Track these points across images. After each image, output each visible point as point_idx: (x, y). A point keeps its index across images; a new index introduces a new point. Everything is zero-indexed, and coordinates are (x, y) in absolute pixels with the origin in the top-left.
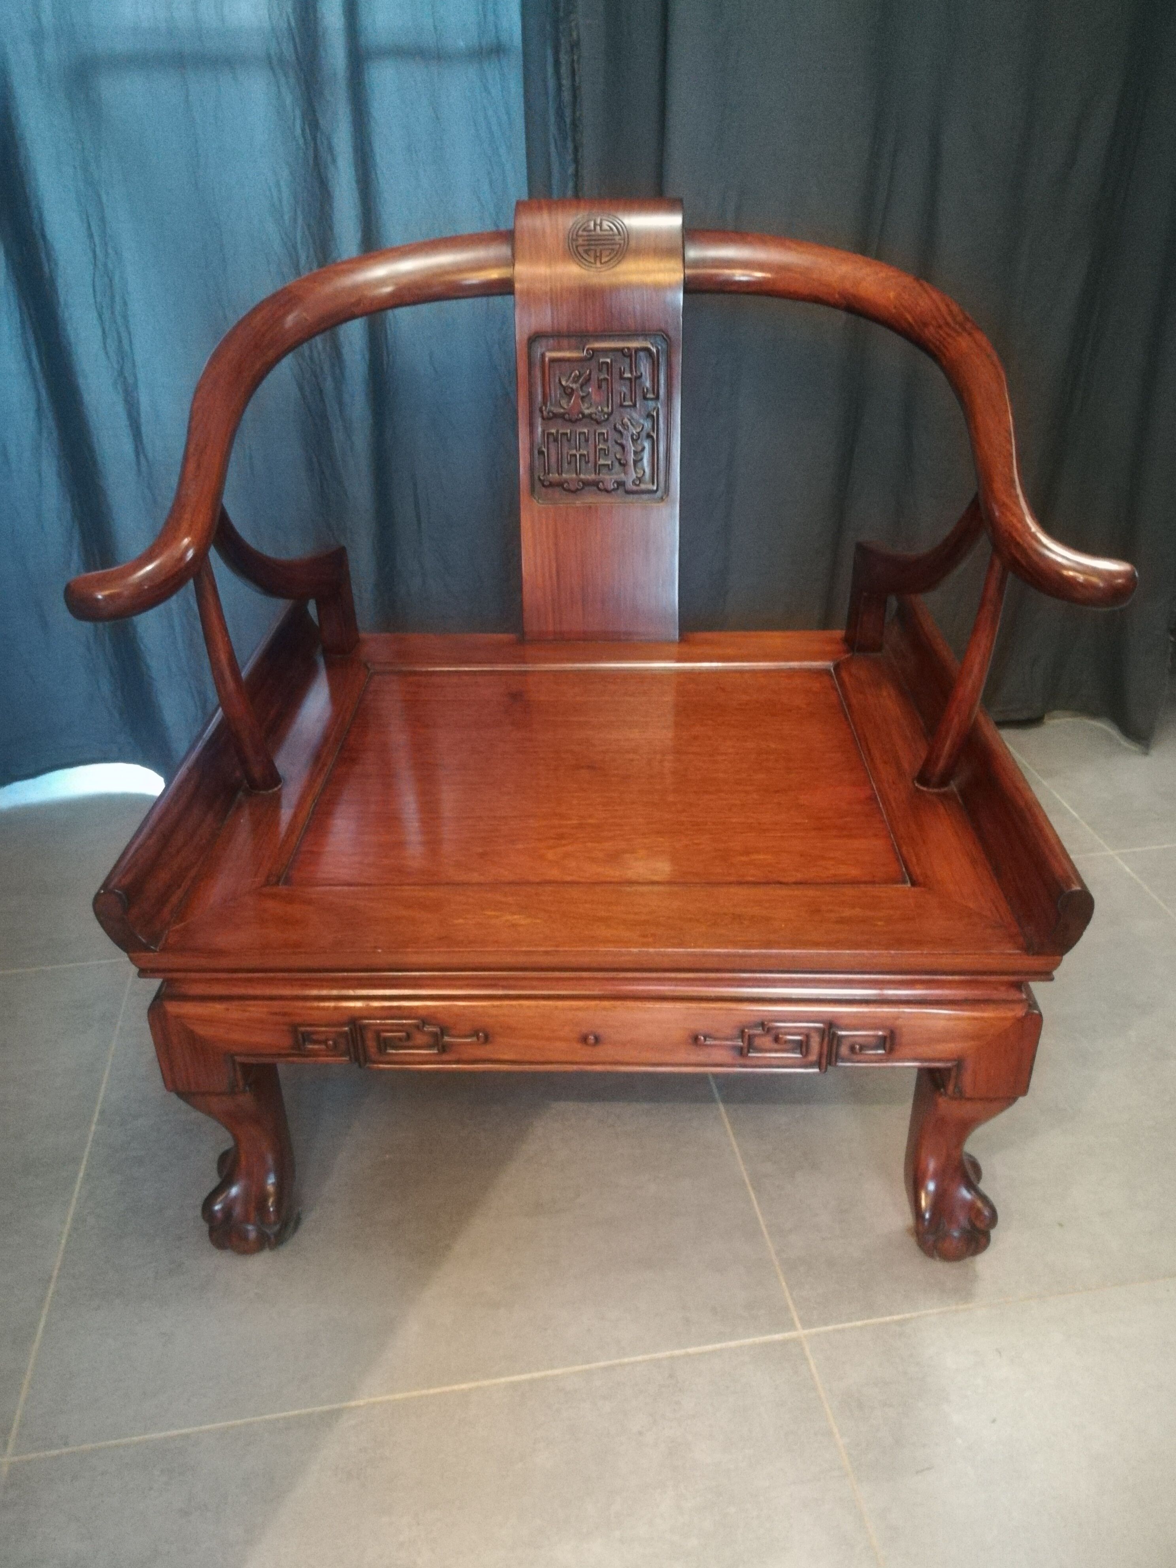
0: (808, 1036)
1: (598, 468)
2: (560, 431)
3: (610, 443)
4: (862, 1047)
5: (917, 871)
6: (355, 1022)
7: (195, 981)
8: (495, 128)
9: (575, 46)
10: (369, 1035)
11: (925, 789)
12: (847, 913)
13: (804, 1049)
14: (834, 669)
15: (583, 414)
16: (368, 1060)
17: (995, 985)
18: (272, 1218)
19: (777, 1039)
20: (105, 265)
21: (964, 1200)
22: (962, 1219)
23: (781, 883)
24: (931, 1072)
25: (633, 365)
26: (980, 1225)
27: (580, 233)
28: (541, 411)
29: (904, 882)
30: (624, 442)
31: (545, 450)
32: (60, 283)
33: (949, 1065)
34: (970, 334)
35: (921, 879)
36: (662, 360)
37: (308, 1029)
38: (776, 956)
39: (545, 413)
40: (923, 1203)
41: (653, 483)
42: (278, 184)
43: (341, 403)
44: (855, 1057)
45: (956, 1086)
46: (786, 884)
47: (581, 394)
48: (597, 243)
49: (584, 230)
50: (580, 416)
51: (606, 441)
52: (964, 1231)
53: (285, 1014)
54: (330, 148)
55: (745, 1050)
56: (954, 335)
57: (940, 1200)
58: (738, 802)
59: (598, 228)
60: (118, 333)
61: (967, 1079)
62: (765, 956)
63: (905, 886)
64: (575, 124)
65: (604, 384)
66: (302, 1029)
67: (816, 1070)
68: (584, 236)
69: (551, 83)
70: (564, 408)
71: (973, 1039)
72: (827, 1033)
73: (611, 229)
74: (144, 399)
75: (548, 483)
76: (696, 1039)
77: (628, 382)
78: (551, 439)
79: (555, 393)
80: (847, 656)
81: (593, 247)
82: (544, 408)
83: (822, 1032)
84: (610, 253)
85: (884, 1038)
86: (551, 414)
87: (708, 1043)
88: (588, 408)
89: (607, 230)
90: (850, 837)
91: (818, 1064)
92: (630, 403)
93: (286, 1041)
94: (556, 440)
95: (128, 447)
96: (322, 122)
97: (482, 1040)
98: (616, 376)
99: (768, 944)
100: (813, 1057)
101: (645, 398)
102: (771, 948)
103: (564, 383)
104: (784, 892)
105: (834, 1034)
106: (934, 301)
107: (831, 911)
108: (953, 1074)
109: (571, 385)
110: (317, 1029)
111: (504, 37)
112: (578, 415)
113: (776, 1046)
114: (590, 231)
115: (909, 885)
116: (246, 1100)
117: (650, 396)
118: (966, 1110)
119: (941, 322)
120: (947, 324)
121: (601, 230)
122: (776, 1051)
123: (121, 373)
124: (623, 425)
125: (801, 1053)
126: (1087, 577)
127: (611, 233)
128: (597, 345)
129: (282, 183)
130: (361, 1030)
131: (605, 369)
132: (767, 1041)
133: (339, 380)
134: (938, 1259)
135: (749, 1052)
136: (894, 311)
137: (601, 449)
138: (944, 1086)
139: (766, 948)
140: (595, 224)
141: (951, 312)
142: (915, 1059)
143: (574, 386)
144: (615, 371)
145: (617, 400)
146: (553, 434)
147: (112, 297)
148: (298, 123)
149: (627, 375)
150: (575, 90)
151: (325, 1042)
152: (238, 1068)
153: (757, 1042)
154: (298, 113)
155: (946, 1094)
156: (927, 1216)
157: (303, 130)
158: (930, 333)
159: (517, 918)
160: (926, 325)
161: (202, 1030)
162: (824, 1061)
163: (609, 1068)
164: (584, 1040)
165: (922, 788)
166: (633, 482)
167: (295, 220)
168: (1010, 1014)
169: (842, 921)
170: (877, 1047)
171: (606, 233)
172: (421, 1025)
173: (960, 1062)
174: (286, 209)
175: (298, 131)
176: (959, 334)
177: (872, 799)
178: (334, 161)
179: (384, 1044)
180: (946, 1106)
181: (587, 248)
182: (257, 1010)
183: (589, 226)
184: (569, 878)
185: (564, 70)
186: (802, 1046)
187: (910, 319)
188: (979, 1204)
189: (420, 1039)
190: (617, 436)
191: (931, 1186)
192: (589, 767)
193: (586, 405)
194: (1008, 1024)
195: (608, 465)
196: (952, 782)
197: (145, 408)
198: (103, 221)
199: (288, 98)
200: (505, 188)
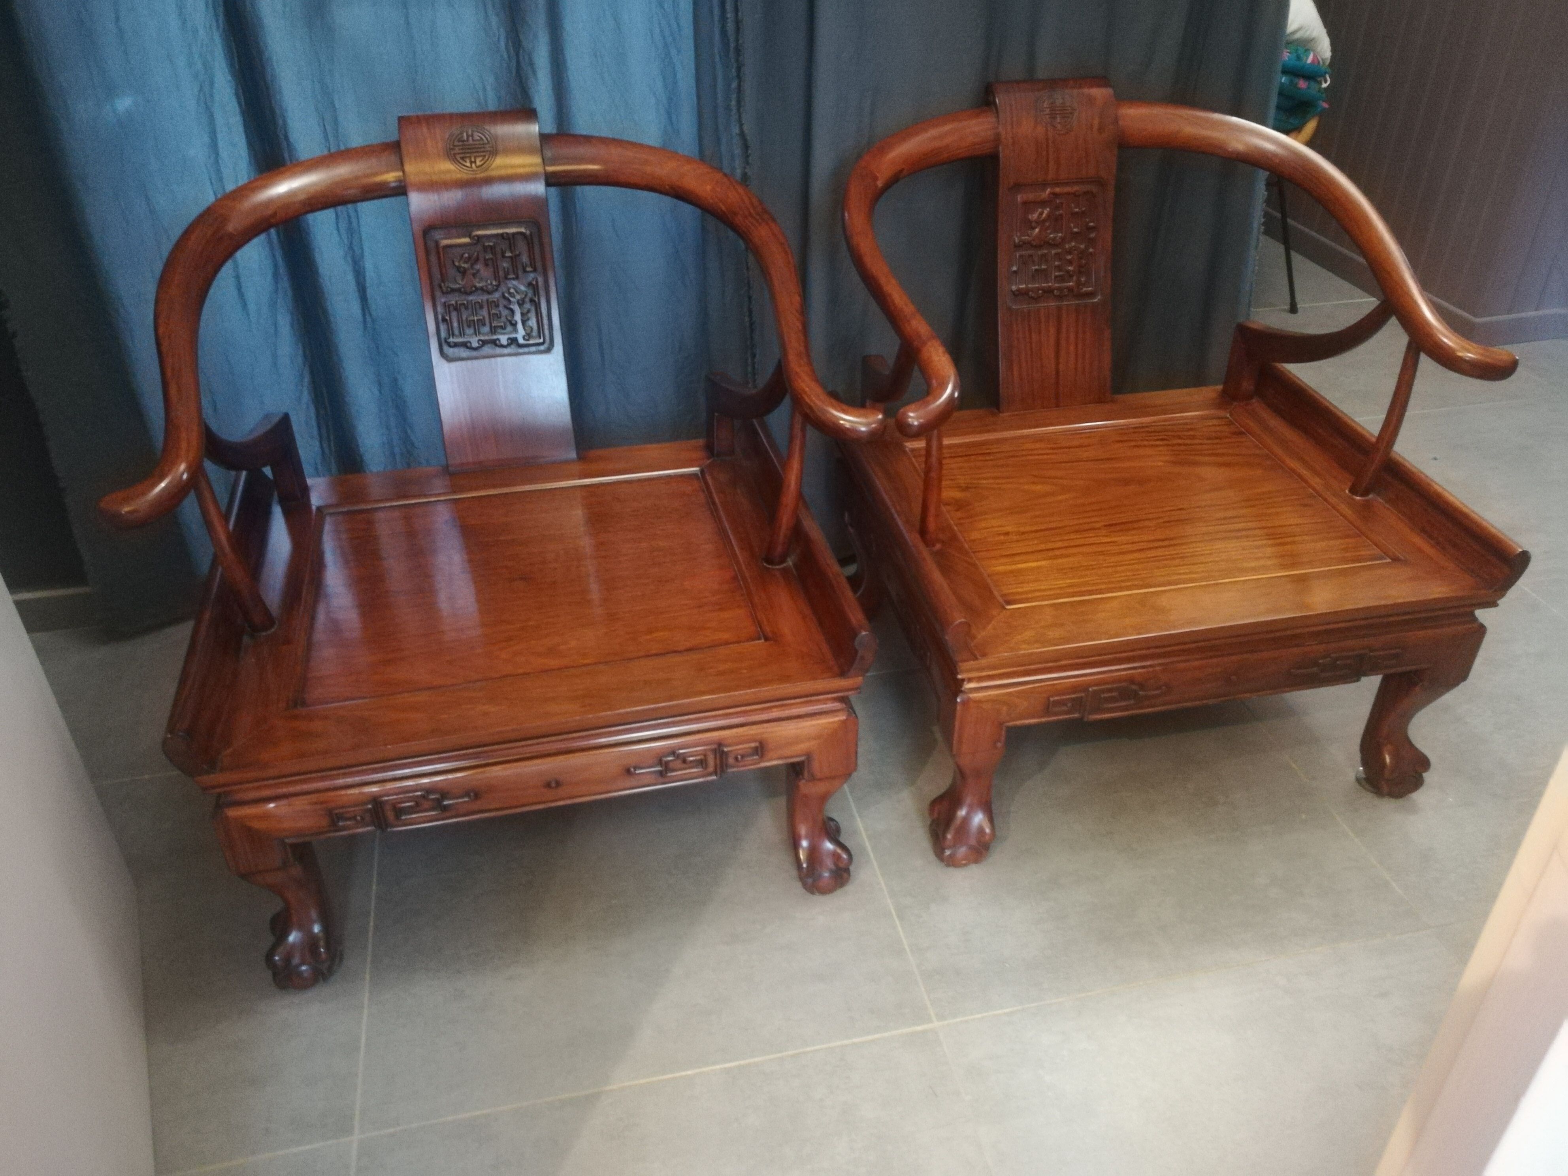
0: (705, 756)
1: (493, 330)
2: (459, 303)
3: (501, 308)
4: (743, 756)
5: (768, 629)
6: (376, 800)
7: (248, 789)
10: (388, 808)
11: (770, 567)
12: (722, 667)
13: (704, 765)
14: (701, 473)
15: (475, 287)
16: (388, 825)
17: (825, 702)
18: (324, 956)
19: (684, 761)
21: (829, 851)
22: (829, 863)
23: (675, 652)
24: (793, 765)
25: (511, 248)
26: (841, 865)
27: (456, 143)
28: (440, 287)
29: (759, 639)
30: (512, 307)
31: (448, 318)
33: (803, 758)
34: (767, 224)
35: (770, 635)
36: (536, 241)
37: (341, 811)
38: (677, 705)
39: (444, 289)
40: (802, 857)
41: (540, 338)
44: (741, 764)
45: (809, 772)
46: (680, 652)
47: (472, 271)
48: (471, 151)
49: (459, 141)
50: (474, 289)
51: (497, 306)
52: (831, 871)
53: (322, 803)
55: (664, 773)
56: (757, 225)
57: (814, 853)
58: (639, 593)
59: (470, 138)
61: (816, 766)
62: (669, 707)
63: (760, 641)
65: (490, 263)
66: (337, 811)
67: (714, 777)
68: (459, 146)
70: (459, 284)
71: (814, 739)
72: (718, 751)
73: (482, 139)
74: (368, 264)
75: (453, 344)
76: (628, 771)
77: (509, 259)
78: (452, 308)
79: (452, 272)
80: (708, 462)
81: (468, 155)
82: (443, 285)
83: (714, 751)
84: (482, 160)
85: (756, 749)
86: (449, 289)
87: (637, 772)
88: (479, 283)
89: (478, 140)
90: (721, 609)
91: (715, 773)
92: (514, 276)
93: (325, 822)
94: (456, 309)
95: (356, 308)
96: (525, 43)
97: (472, 797)
98: (499, 256)
99: (671, 699)
100: (711, 769)
101: (525, 271)
102: (673, 701)
103: (457, 264)
104: (678, 658)
105: (723, 751)
106: (739, 194)
107: (711, 668)
108: (806, 764)
109: (463, 265)
110: (349, 809)
112: (471, 288)
113: (684, 766)
114: (464, 141)
115: (763, 641)
116: (296, 871)
117: (529, 269)
118: (819, 788)
119: (747, 213)
120: (750, 214)
121: (473, 140)
122: (685, 769)
123: (351, 247)
124: (510, 293)
125: (702, 767)
126: (852, 424)
127: (481, 142)
128: (480, 233)
129: (487, 88)
130: (380, 804)
131: (489, 250)
132: (678, 764)
134: (817, 894)
135: (666, 773)
136: (711, 201)
137: (494, 314)
138: (802, 774)
139: (669, 701)
140: (468, 136)
141: (752, 204)
142: (780, 758)
143: (466, 266)
144: (498, 250)
145: (501, 273)
146: (453, 305)
148: (504, 42)
149: (508, 254)
151: (354, 818)
152: (288, 847)
153: (671, 765)
154: (504, 34)
155: (803, 779)
156: (805, 865)
158: (739, 220)
159: (486, 708)
160: (735, 214)
161: (257, 825)
162: (718, 770)
163: (569, 802)
164: (548, 785)
165: (768, 566)
166: (524, 338)
168: (836, 719)
169: (721, 673)
170: (753, 755)
171: (477, 142)
172: (426, 795)
173: (809, 755)
176: (760, 224)
177: (735, 578)
178: (534, 72)
179: (399, 812)
180: (806, 787)
181: (462, 156)
182: (300, 803)
183: (462, 137)
184: (521, 671)
186: (702, 763)
187: (724, 208)
188: (839, 851)
189: (426, 804)
190: (505, 303)
191: (805, 843)
192: (521, 579)
193: (477, 280)
194: (836, 725)
195: (502, 326)
196: (789, 559)
197: (370, 274)
198: (336, 121)
199: (494, 20)
200: (675, 83)
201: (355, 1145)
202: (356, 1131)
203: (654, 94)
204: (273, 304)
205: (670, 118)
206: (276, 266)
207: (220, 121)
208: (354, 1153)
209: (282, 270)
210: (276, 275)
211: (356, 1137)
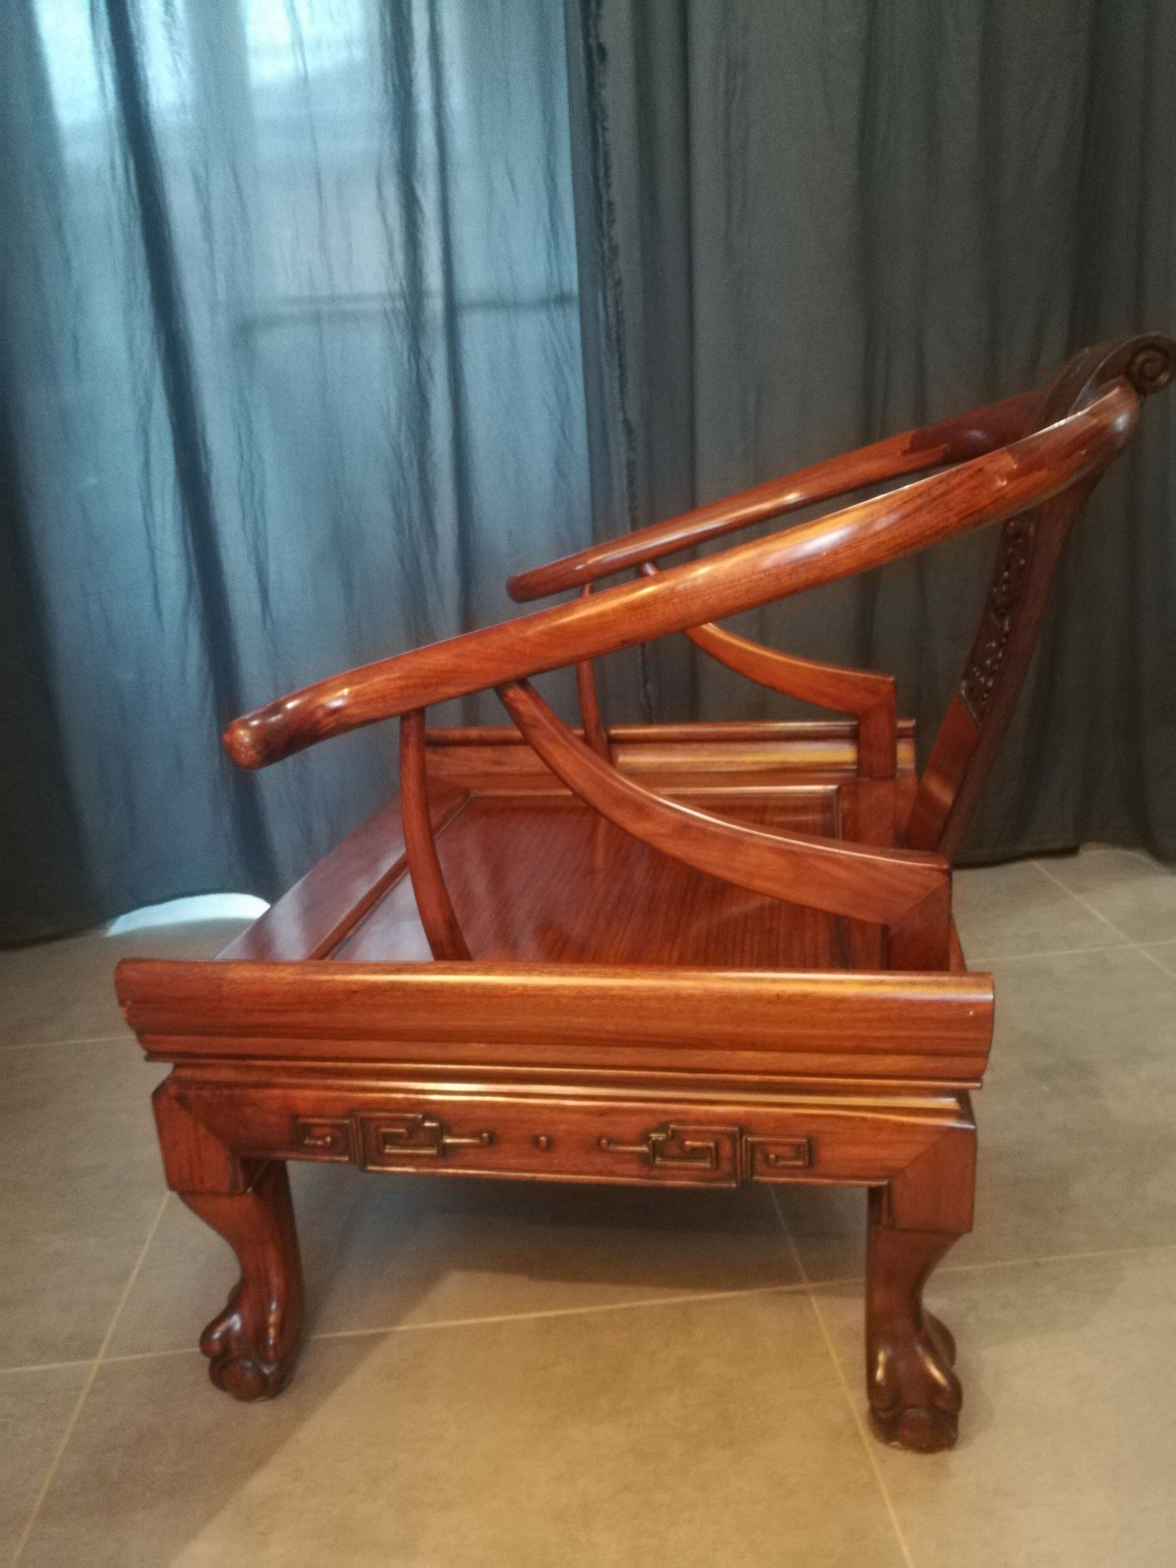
8: (560, 353)
9: (618, 283)
20: (249, 465)
32: (214, 479)
42: (388, 402)
43: (434, 571)
54: (430, 370)
60: (256, 519)
64: (619, 340)
69: (602, 315)
74: (272, 568)
95: (256, 606)
96: (424, 351)
111: (566, 289)
123: (256, 547)
129: (391, 399)
133: (433, 552)
147: (252, 490)
148: (405, 354)
150: (619, 315)
154: (405, 346)
157: (409, 359)
167: (400, 424)
174: (393, 415)
175: (405, 359)
178: (432, 377)
185: (610, 301)
197: (273, 577)
198: (251, 431)
199: (398, 337)
200: (568, 399)
201: (95, 1369)
202: (101, 1354)
203: (548, 407)
204: (185, 614)
205: (563, 432)
206: (190, 577)
207: (154, 438)
208: (92, 1377)
209: (195, 579)
210: (190, 585)
211: (99, 1360)
